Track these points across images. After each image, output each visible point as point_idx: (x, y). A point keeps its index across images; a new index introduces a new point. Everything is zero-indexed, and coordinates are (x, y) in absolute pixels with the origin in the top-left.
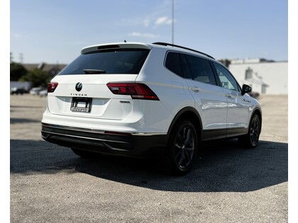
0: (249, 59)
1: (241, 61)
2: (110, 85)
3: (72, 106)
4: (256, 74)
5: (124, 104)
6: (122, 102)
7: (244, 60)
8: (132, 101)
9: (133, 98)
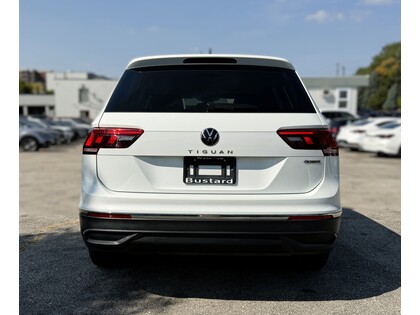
0: (72, 72)
1: (61, 76)
2: (285, 134)
3: (186, 174)
4: (94, 95)
5: (311, 165)
6: (307, 162)
7: (65, 73)
8: (325, 160)
9: (326, 155)
